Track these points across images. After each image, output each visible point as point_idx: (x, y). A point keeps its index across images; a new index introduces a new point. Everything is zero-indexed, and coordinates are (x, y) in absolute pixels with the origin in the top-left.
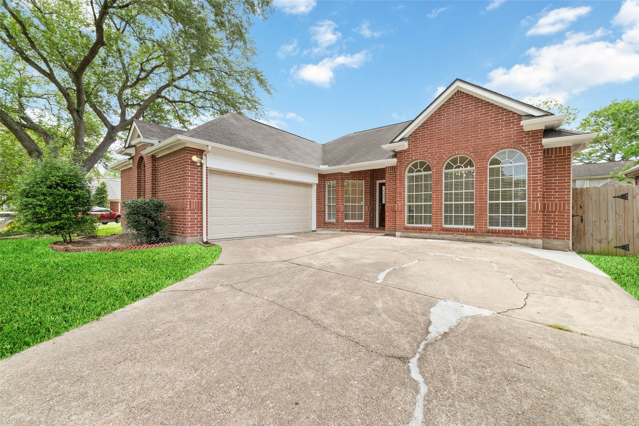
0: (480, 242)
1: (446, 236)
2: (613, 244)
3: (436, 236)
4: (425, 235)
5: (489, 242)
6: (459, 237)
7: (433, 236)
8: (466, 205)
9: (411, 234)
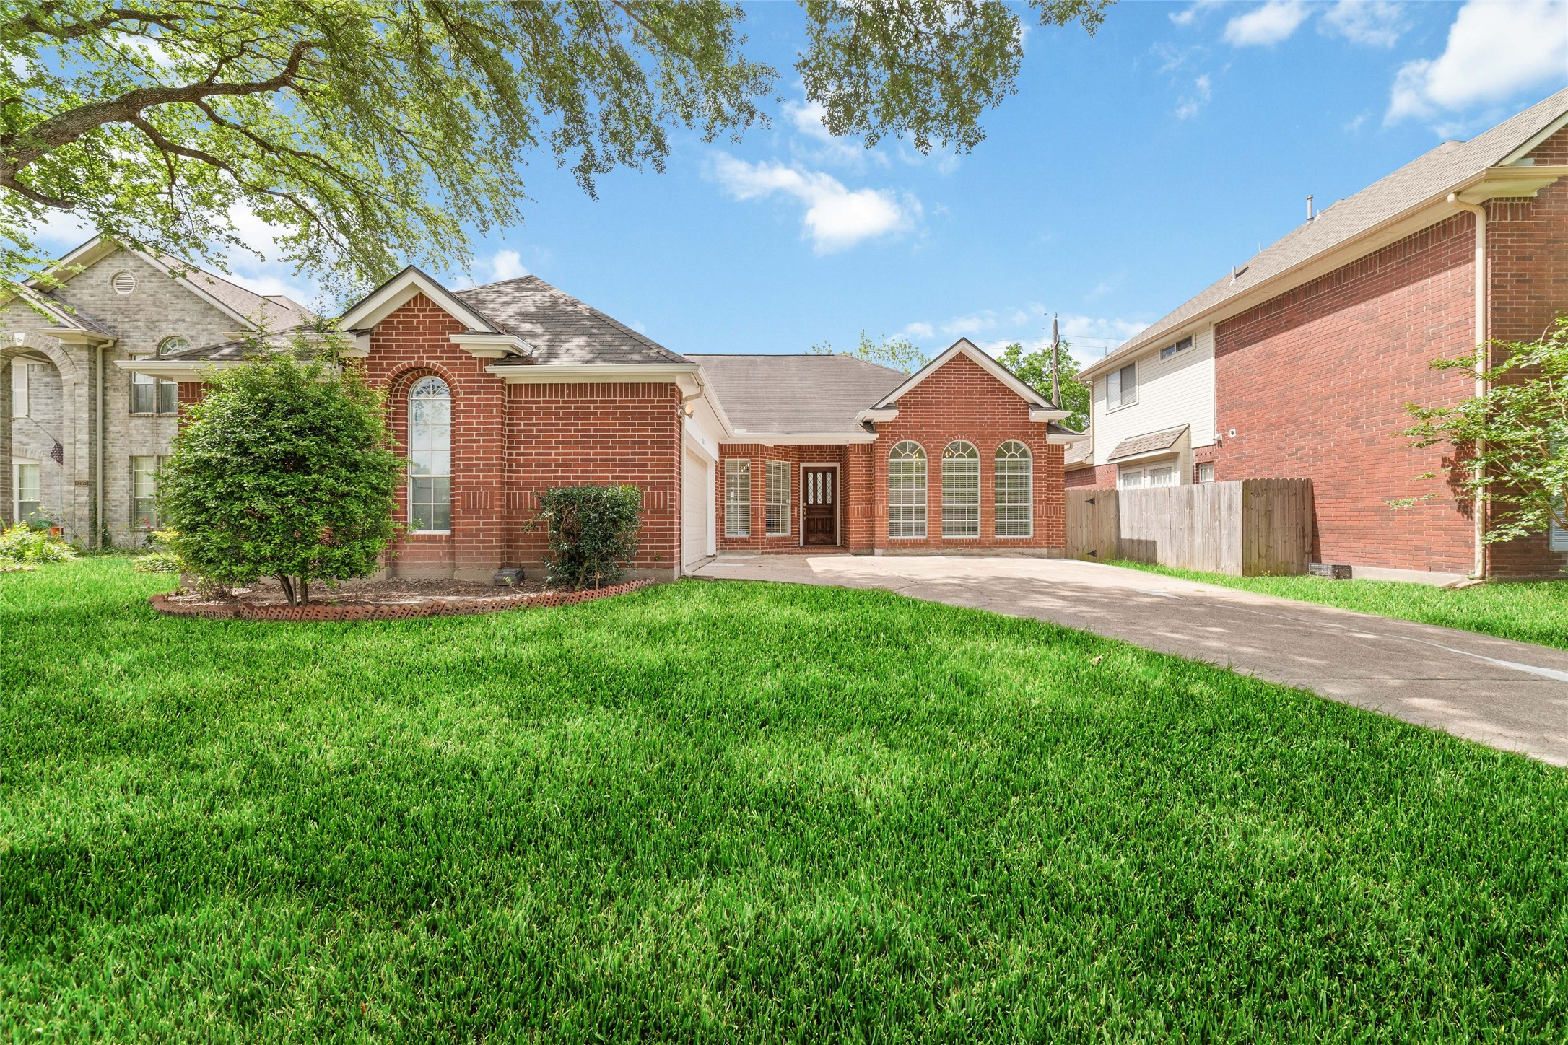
0: (988, 556)
1: (947, 551)
2: (1086, 551)
3: (935, 551)
4: (920, 551)
5: (997, 555)
6: (964, 551)
7: (930, 551)
8: (957, 508)
9: (899, 551)
